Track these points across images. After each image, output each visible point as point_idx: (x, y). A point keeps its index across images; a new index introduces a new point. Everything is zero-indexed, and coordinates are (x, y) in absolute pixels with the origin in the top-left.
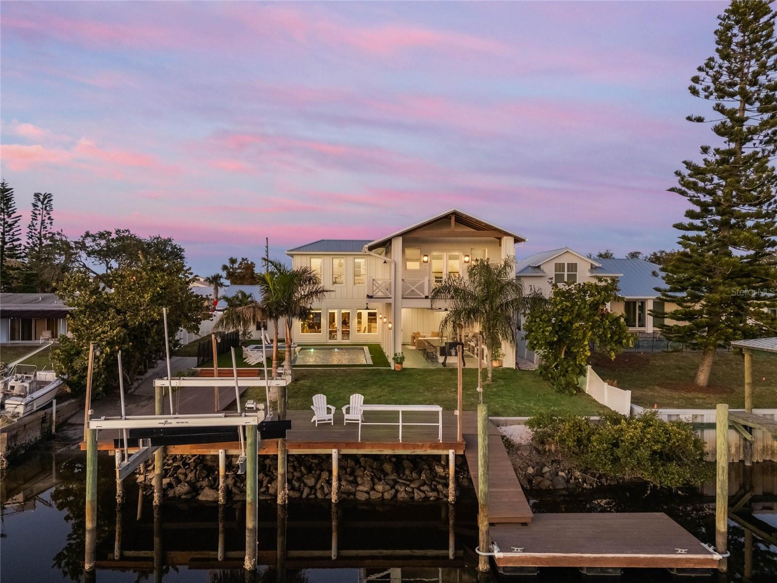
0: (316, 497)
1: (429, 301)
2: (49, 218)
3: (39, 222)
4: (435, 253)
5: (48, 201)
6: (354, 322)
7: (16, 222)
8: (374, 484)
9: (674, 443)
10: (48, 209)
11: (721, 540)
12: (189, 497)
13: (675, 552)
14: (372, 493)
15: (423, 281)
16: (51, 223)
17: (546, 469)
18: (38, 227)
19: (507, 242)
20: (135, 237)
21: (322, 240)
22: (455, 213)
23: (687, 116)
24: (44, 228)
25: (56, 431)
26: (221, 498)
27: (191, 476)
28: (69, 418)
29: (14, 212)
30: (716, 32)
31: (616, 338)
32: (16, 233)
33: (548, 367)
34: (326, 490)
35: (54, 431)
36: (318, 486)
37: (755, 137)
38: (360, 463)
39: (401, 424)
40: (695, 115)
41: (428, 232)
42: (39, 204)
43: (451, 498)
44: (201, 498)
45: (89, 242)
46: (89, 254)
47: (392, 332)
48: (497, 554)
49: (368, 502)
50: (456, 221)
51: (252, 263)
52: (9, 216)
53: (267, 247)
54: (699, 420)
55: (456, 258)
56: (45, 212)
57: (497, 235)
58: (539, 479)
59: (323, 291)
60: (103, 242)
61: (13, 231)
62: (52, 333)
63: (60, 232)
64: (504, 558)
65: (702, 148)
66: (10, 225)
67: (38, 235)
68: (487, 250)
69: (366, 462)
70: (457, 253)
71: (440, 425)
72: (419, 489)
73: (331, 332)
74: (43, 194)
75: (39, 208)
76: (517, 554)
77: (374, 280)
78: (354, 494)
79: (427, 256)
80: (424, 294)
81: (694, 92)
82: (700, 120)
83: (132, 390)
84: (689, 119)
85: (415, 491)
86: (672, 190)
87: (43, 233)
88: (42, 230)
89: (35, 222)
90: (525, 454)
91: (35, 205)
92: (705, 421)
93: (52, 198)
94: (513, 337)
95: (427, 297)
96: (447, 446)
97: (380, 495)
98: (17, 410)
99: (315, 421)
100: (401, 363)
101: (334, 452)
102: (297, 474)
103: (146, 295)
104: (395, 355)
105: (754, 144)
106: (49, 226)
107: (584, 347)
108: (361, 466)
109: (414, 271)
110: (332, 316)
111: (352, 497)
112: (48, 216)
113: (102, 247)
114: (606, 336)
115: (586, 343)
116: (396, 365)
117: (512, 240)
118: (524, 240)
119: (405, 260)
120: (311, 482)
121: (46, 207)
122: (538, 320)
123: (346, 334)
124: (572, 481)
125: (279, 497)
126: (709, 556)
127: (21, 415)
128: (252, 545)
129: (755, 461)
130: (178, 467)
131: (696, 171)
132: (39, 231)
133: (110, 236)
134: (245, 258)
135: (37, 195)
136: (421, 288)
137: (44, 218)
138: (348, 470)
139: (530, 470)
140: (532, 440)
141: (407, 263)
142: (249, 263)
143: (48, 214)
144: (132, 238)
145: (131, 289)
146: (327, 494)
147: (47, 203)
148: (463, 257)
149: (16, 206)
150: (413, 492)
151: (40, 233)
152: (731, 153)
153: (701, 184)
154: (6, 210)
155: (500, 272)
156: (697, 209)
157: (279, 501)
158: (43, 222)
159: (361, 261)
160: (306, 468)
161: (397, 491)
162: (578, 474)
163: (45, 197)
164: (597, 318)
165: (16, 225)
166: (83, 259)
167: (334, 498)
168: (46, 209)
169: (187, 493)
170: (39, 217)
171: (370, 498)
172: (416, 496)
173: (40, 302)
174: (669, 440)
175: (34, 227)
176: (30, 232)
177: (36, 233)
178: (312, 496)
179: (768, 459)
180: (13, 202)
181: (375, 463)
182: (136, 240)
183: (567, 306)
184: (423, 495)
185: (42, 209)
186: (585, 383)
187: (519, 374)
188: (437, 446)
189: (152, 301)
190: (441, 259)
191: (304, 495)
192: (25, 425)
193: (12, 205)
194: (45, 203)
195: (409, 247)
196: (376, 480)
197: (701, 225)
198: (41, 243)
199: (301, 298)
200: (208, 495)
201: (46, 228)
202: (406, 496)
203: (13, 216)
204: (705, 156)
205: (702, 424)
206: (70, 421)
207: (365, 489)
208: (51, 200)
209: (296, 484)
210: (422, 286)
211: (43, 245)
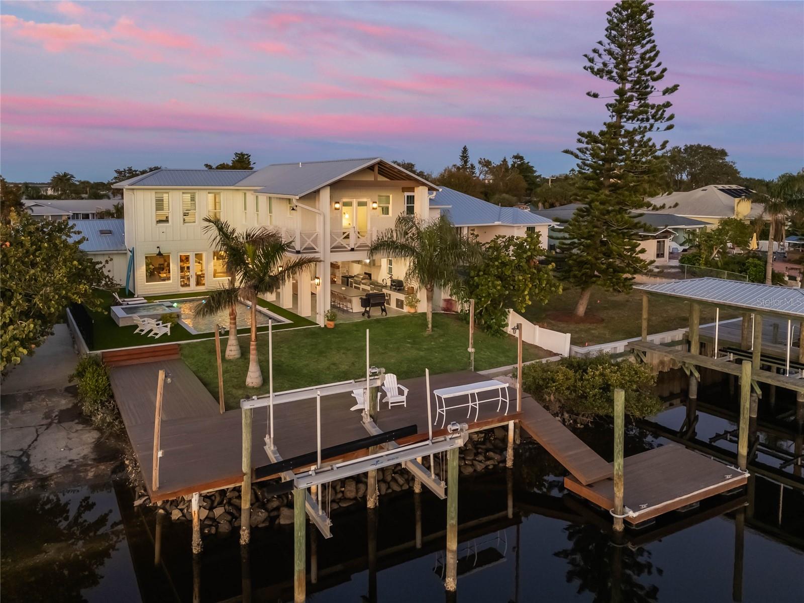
1: (353, 253)
4: (346, 200)
6: (209, 266)
11: (744, 462)
12: (267, 524)
13: (725, 479)
19: (423, 192)
22: (380, 163)
23: (587, 91)
43: (510, 464)
47: (320, 287)
48: (634, 515)
50: (378, 170)
54: (613, 352)
55: (364, 204)
64: (638, 516)
68: (391, 196)
70: (365, 200)
76: (645, 510)
79: (338, 203)
80: (349, 245)
82: (596, 96)
84: (588, 94)
86: (566, 152)
92: (618, 352)
95: (352, 250)
96: (510, 418)
100: (333, 320)
104: (326, 312)
107: (524, 297)
110: (183, 260)
115: (526, 293)
116: (328, 322)
117: (426, 190)
123: (200, 280)
125: (370, 500)
126: (743, 476)
136: (347, 241)
148: (371, 203)
157: (370, 505)
178: (390, 491)
186: (508, 325)
190: (351, 205)
205: (617, 354)
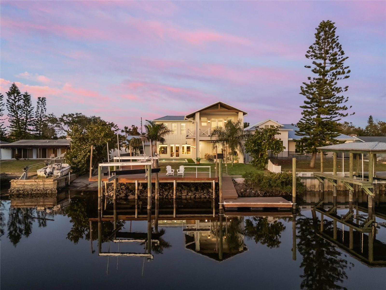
0: (168, 198)
1: (210, 137)
2: (45, 109)
3: (40, 110)
4: (213, 119)
5: (44, 101)
6: (181, 150)
7: (32, 110)
8: (188, 194)
9: (290, 179)
10: (44, 104)
11: (294, 199)
12: (125, 198)
13: (279, 203)
14: (187, 196)
15: (207, 130)
16: (45, 111)
17: (248, 190)
18: (40, 112)
19: (241, 114)
20: (84, 116)
21: (167, 116)
22: (220, 103)
23: (305, 65)
24: (42, 113)
25: (70, 184)
26: (136, 197)
27: (125, 192)
28: (73, 180)
29: (31, 105)
30: (315, 34)
31: (277, 148)
32: (32, 115)
33: (255, 161)
34: (172, 195)
35: (69, 184)
36: (169, 194)
37: (328, 73)
38: (183, 188)
39: (197, 172)
40: (308, 65)
41: (210, 110)
42: (40, 102)
43: (214, 197)
44: (129, 198)
45: (65, 118)
46: (65, 124)
47: (196, 149)
48: (225, 203)
49: (186, 199)
50: (220, 106)
51: (137, 127)
52: (29, 107)
53: (141, 122)
54: (305, 176)
55: (221, 121)
56: (43, 106)
57: (237, 111)
58: (245, 193)
59: (169, 131)
60: (70, 119)
61: (31, 114)
62: (55, 155)
63: (52, 114)
64: (227, 204)
65: (308, 78)
66: (29, 111)
67: (40, 116)
68: (232, 117)
69: (185, 188)
70: (221, 119)
71: (210, 172)
72: (203, 195)
73: (171, 154)
74: (42, 98)
75: (40, 104)
76: (231, 203)
77: (188, 129)
78: (181, 196)
79: (210, 120)
80: (208, 134)
81: (307, 56)
82: (309, 67)
83: (94, 173)
84: (305, 67)
85: (202, 195)
87: (42, 115)
88: (42, 114)
89: (38, 110)
90: (241, 186)
91: (38, 103)
92: (307, 176)
93: (46, 99)
94: (242, 151)
95: (209, 136)
96: (212, 179)
97: (190, 197)
98: (58, 174)
99: (167, 175)
100: (199, 161)
101: (174, 182)
102: (162, 191)
103: (102, 134)
104: (197, 158)
105: (329, 76)
106: (44, 112)
108: (183, 189)
109: (204, 126)
110: (172, 148)
111: (180, 197)
112: (44, 108)
113: (70, 121)
114: (274, 148)
116: (197, 162)
117: (242, 113)
118: (247, 114)
119: (201, 122)
120: (166, 193)
121: (43, 103)
122: (249, 142)
123: (178, 155)
124: (257, 194)
125: (156, 196)
126: (289, 204)
127: (59, 176)
128: (150, 201)
129: (325, 190)
130: (120, 190)
131: (308, 86)
132: (40, 114)
133: (74, 116)
134: (133, 125)
135: (39, 98)
136: (207, 133)
137: (42, 108)
138: (179, 190)
139: (242, 190)
140: (244, 181)
141: (202, 123)
142: (135, 127)
143: (44, 106)
144: (84, 117)
145: (95, 132)
146: (172, 197)
147: (44, 102)
148: (224, 121)
149: (32, 102)
150: (201, 196)
151: (40, 115)
152: (320, 79)
153: (309, 91)
154: (27, 105)
155: (236, 125)
156: (309, 101)
157: (156, 198)
158: (42, 110)
159: (184, 124)
160: (164, 189)
161: (196, 196)
162: (259, 192)
163: (43, 99)
164: (270, 141)
165: (32, 111)
166: (63, 126)
167: (174, 197)
168: (43, 105)
169: (124, 197)
170: (40, 108)
171: (186, 198)
172: (202, 197)
173: (48, 143)
174: (288, 178)
175: (38, 112)
176: (37, 115)
177: (39, 115)
179: (330, 190)
180: (30, 101)
181: (188, 188)
182: (85, 118)
183: (260, 137)
184: (204, 197)
185: (41, 104)
186: (268, 166)
187: (244, 165)
188: (208, 179)
189: (104, 136)
190: (215, 121)
191: (164, 197)
192: (61, 180)
193: (30, 102)
194: (43, 101)
195: (202, 117)
196: (188, 192)
197: (310, 106)
198: (41, 119)
199: (161, 134)
200: (131, 197)
201: (43, 113)
202: (199, 197)
203: (31, 107)
204: (310, 81)
205: (306, 177)
206: (74, 181)
207: (185, 195)
208: (46, 100)
209: (161, 194)
210: (208, 131)
211: (42, 120)
